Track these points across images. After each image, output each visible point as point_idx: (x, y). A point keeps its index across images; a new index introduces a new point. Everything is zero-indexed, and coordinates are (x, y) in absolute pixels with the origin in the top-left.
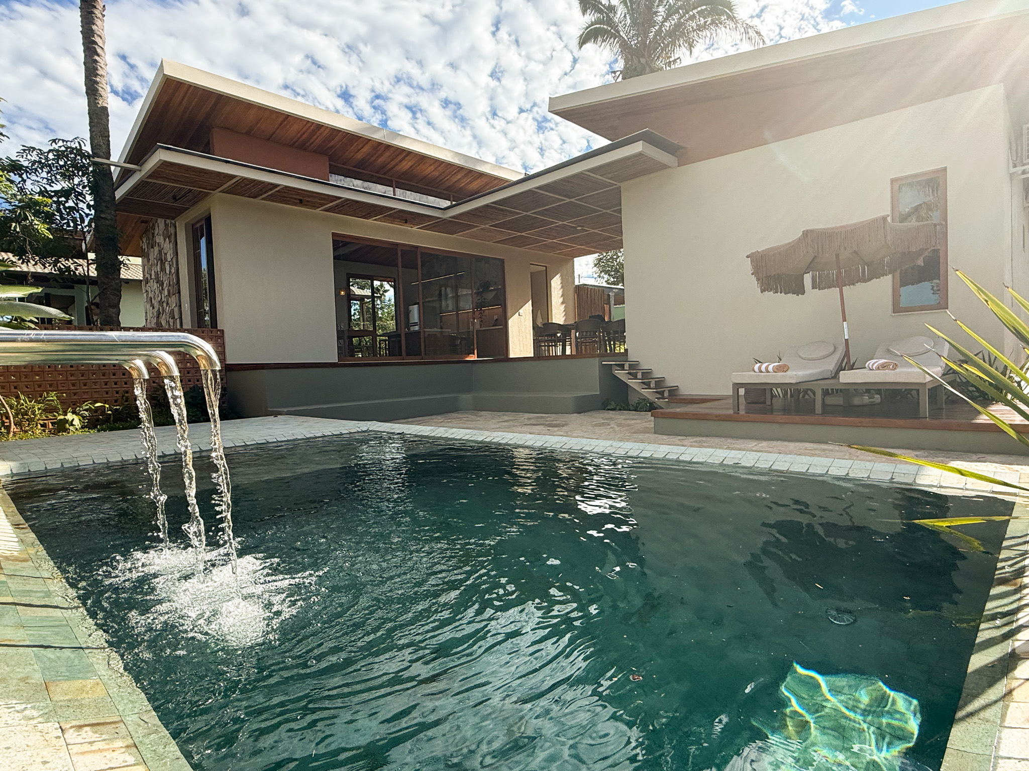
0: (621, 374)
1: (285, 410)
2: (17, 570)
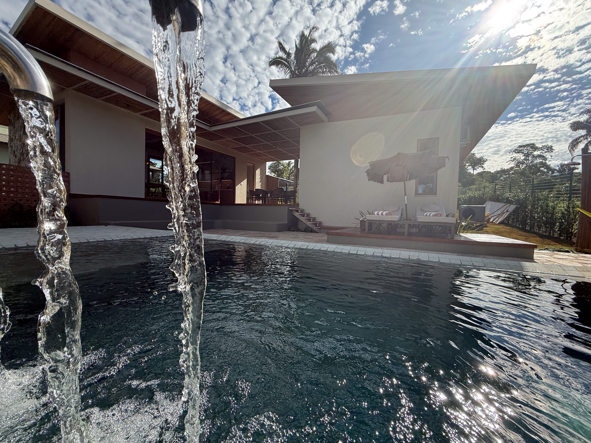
0: (297, 214)
1: (113, 222)
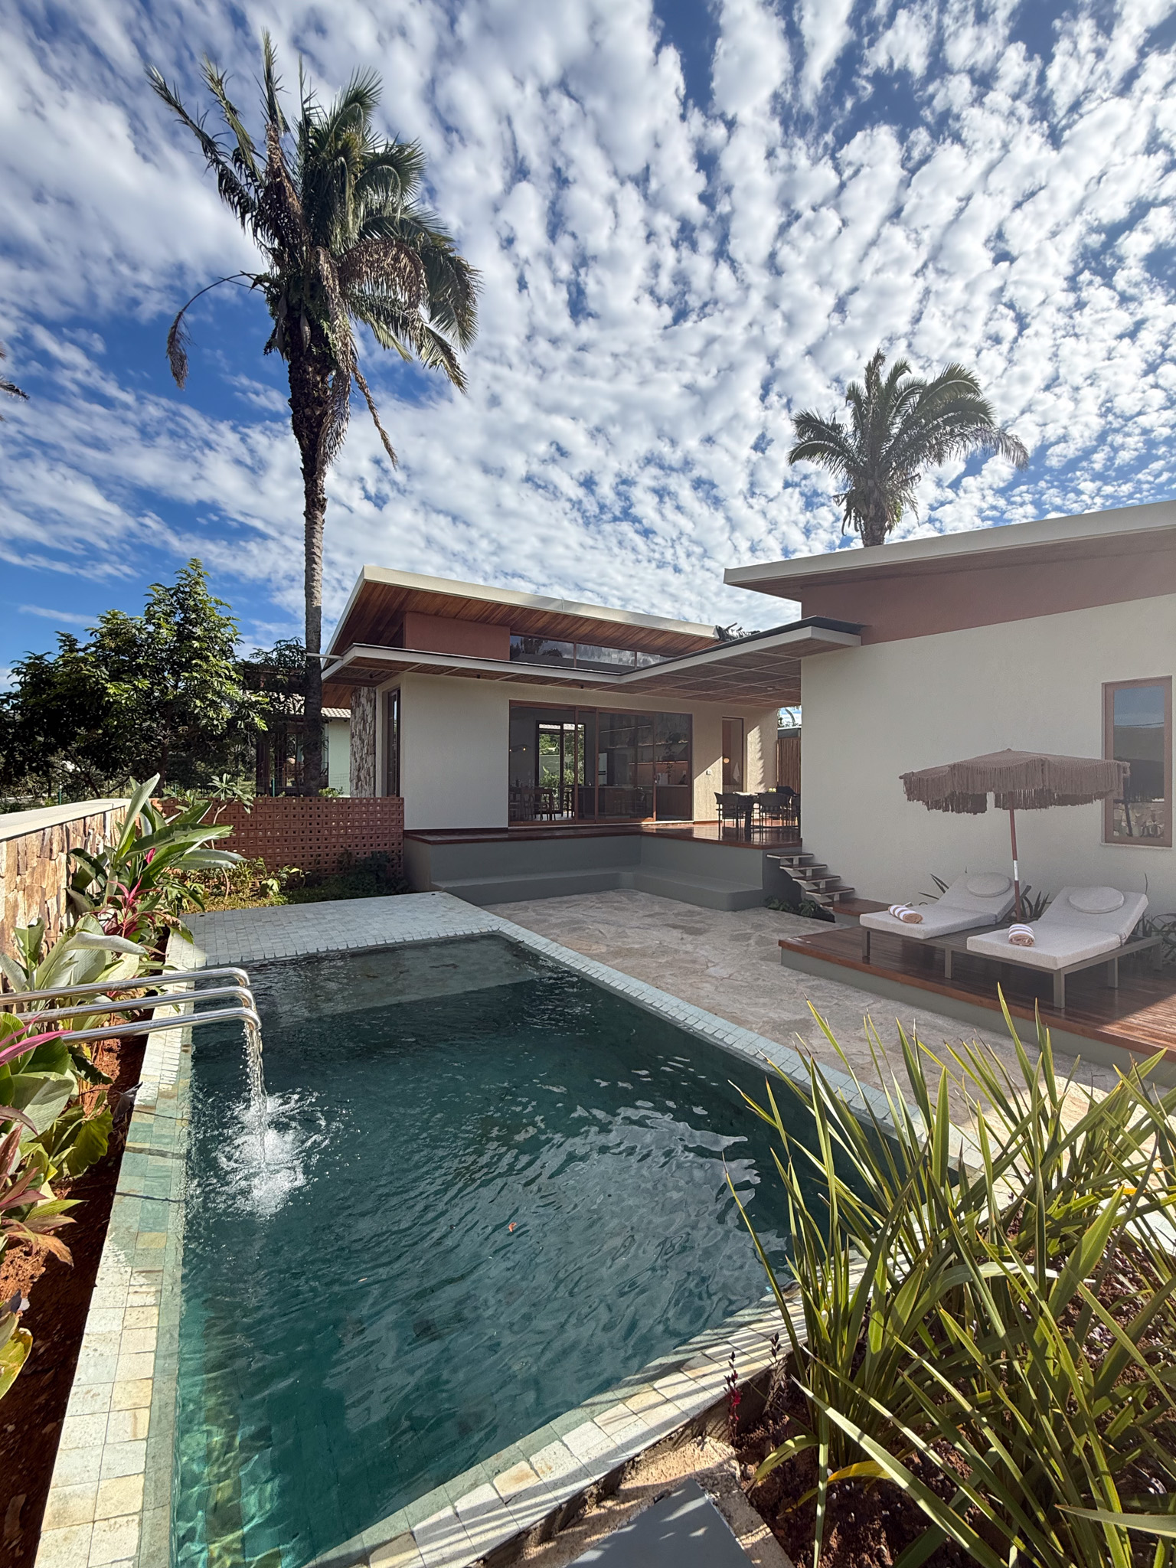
2: (164, 1110)
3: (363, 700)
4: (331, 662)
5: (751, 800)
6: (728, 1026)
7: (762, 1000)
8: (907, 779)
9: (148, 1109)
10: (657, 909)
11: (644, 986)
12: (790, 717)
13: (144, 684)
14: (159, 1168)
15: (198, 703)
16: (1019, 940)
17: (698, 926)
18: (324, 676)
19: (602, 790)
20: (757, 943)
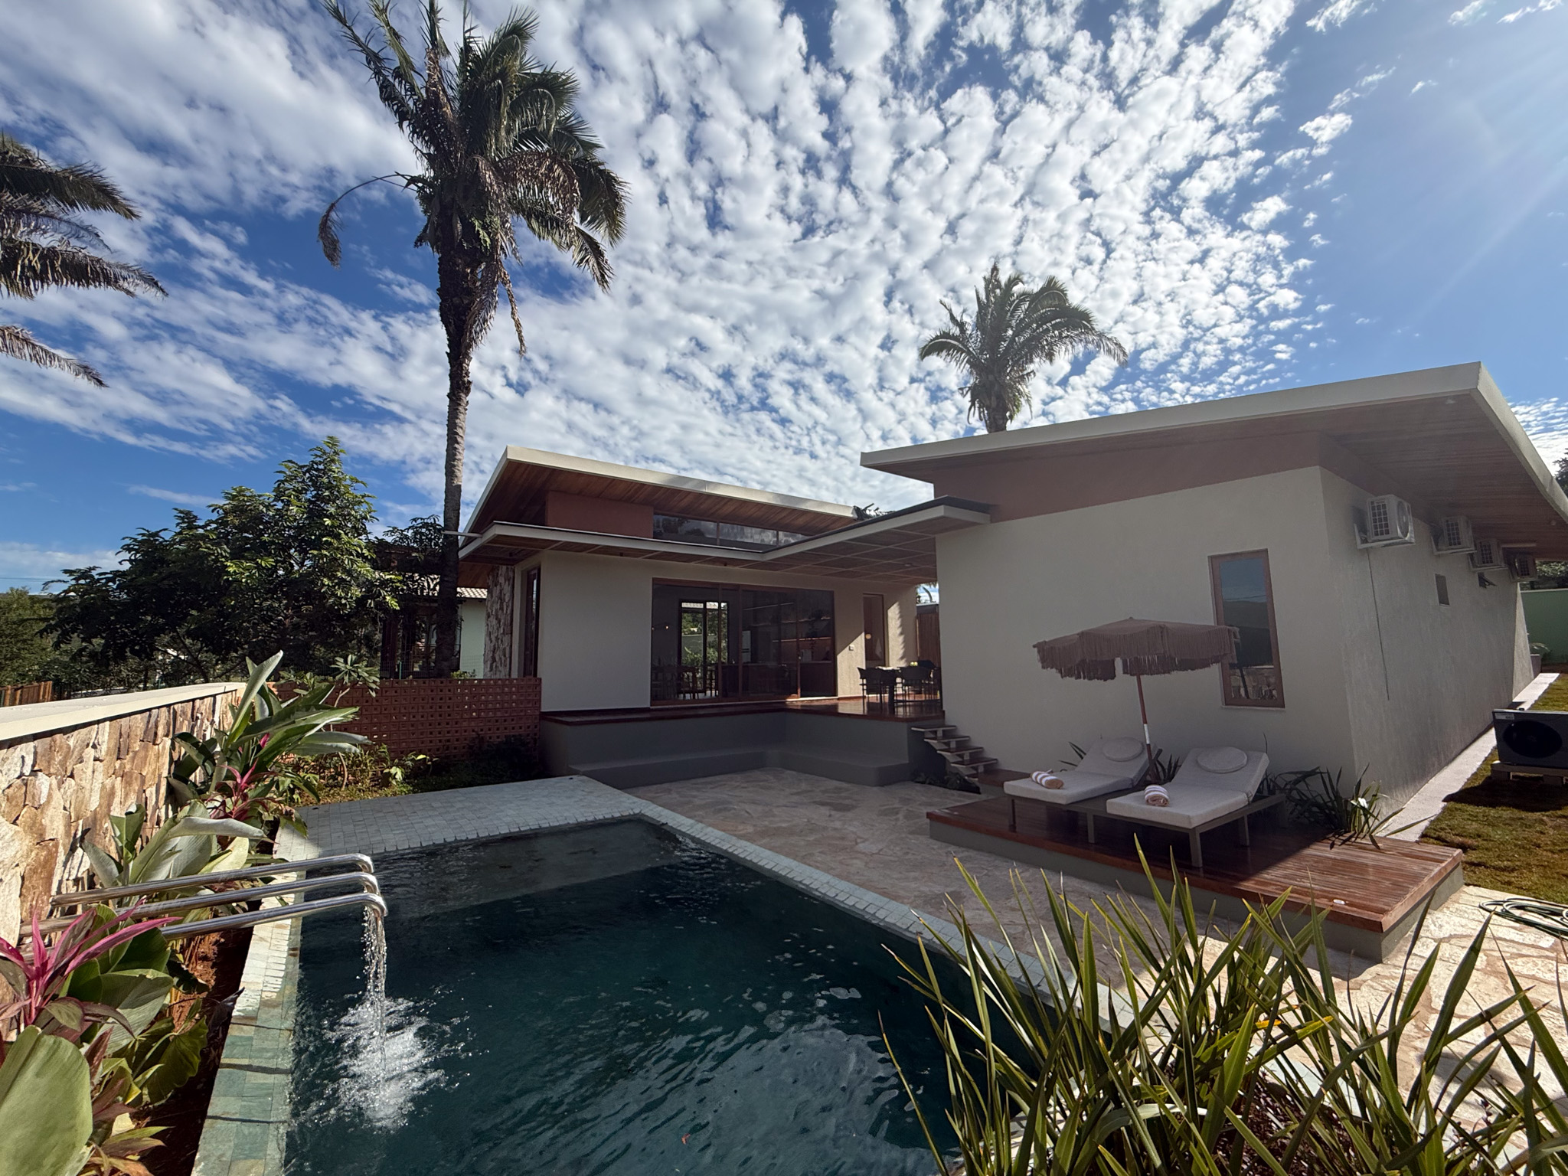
2: (267, 1020)
3: (501, 580)
4: (469, 541)
5: (894, 674)
6: (881, 900)
7: (912, 874)
8: (1040, 647)
9: (249, 1019)
10: (804, 786)
11: (793, 863)
12: (929, 594)
13: (268, 562)
14: (260, 1086)
15: (326, 581)
16: (1155, 800)
17: (847, 802)
18: (462, 554)
19: (745, 666)
20: (906, 817)
